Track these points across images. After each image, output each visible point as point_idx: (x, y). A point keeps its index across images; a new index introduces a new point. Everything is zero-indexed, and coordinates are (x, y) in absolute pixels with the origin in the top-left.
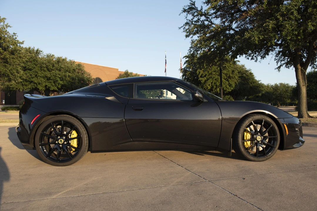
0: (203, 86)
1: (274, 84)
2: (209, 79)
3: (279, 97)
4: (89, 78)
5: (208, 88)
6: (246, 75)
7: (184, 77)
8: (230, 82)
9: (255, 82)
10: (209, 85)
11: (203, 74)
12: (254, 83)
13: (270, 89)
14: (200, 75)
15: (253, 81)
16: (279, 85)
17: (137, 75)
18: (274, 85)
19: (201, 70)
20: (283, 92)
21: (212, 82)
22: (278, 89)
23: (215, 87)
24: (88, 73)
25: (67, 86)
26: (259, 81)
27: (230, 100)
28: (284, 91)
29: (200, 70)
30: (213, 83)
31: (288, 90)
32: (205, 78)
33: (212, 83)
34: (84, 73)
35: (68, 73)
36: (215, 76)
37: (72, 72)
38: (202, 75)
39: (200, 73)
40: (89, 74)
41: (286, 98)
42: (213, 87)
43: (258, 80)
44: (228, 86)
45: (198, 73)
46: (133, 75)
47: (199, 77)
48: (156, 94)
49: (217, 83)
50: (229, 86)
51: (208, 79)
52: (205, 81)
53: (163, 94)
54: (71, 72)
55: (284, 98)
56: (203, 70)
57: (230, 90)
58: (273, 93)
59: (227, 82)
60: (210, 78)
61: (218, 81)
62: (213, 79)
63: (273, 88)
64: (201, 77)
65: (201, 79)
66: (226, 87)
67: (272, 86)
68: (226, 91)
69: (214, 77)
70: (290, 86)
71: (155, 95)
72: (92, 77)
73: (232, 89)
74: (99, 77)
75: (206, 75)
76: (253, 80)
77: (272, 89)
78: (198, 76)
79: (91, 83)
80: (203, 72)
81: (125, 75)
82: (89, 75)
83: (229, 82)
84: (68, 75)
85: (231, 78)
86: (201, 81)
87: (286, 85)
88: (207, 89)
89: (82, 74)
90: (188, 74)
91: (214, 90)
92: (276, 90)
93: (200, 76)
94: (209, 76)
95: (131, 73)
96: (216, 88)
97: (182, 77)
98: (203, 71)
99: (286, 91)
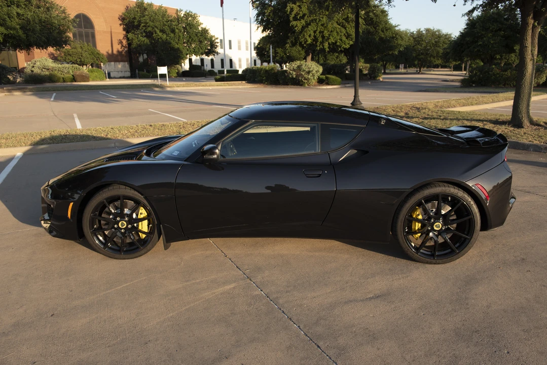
0: (299, 38)
1: (416, 30)
2: (310, 24)
3: (422, 54)
4: (64, 19)
5: (307, 41)
6: (374, 14)
7: (260, 18)
8: (347, 28)
9: (389, 29)
10: (310, 36)
11: (299, 14)
12: (386, 30)
13: (409, 39)
14: (293, 15)
15: (387, 26)
16: (424, 32)
17: (163, 8)
18: (415, 33)
19: (295, 4)
20: (430, 46)
21: (316, 30)
22: (423, 41)
23: (320, 39)
24: (61, 7)
25: (17, 38)
26: (396, 27)
27: (339, 59)
28: (433, 44)
29: (293, 5)
30: (318, 32)
31: (438, 42)
32: (303, 22)
33: (315, 32)
34: (52, 8)
35: (15, 8)
36: (323, 18)
37: (24, 6)
38: (297, 14)
39: (292, 10)
40: (64, 10)
41: (434, 57)
42: (317, 39)
43: (394, 25)
44: (344, 38)
45: (289, 10)
46: (154, 8)
47: (291, 19)
48: (201, 49)
49: (326, 32)
50: (347, 38)
51: (308, 25)
52: (303, 28)
53: (216, 48)
54: (21, 6)
55: (430, 57)
56: (298, 4)
57: (347, 46)
58: (413, 47)
59: (343, 30)
60: (312, 21)
61: (326, 27)
62: (317, 24)
63: (414, 38)
64: (295, 19)
65: (294, 23)
66: (341, 40)
67: (413, 33)
68: (340, 47)
69: (320, 20)
70: (443, 34)
71: (201, 51)
72: (69, 17)
73: (351, 43)
74: (83, 12)
75: (304, 15)
76: (386, 24)
77: (412, 39)
78: (288, 16)
79: (68, 30)
80: (298, 8)
81: (139, 10)
82: (64, 12)
83: (345, 28)
84: (15, 14)
85: (349, 22)
86: (296, 27)
87: (436, 31)
88: (305, 42)
89: (48, 8)
90: (269, 11)
91: (319, 46)
92: (418, 41)
93: (293, 18)
94: (310, 17)
95: (151, 5)
96: (322, 43)
97: (257, 17)
98: (299, 6)
99: (436, 45)
